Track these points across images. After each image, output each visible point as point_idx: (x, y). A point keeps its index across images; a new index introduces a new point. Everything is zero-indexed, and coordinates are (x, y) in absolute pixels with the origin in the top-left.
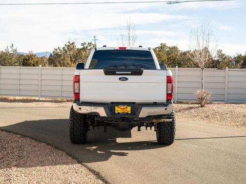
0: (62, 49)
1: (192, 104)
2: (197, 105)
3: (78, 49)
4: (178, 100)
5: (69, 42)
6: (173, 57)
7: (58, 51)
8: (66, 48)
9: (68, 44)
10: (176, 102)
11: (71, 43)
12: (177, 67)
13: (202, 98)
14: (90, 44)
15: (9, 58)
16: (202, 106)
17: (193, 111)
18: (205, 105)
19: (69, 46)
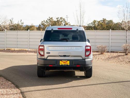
0: (46, 22)
1: (120, 53)
2: (123, 54)
3: (54, 21)
4: (111, 51)
5: (49, 17)
6: (109, 25)
7: (44, 22)
8: (48, 21)
9: (49, 18)
10: (110, 52)
11: (51, 18)
12: (111, 30)
13: (126, 49)
14: (61, 18)
15: (19, 27)
16: (126, 55)
17: (120, 58)
18: (129, 54)
19: (49, 19)
